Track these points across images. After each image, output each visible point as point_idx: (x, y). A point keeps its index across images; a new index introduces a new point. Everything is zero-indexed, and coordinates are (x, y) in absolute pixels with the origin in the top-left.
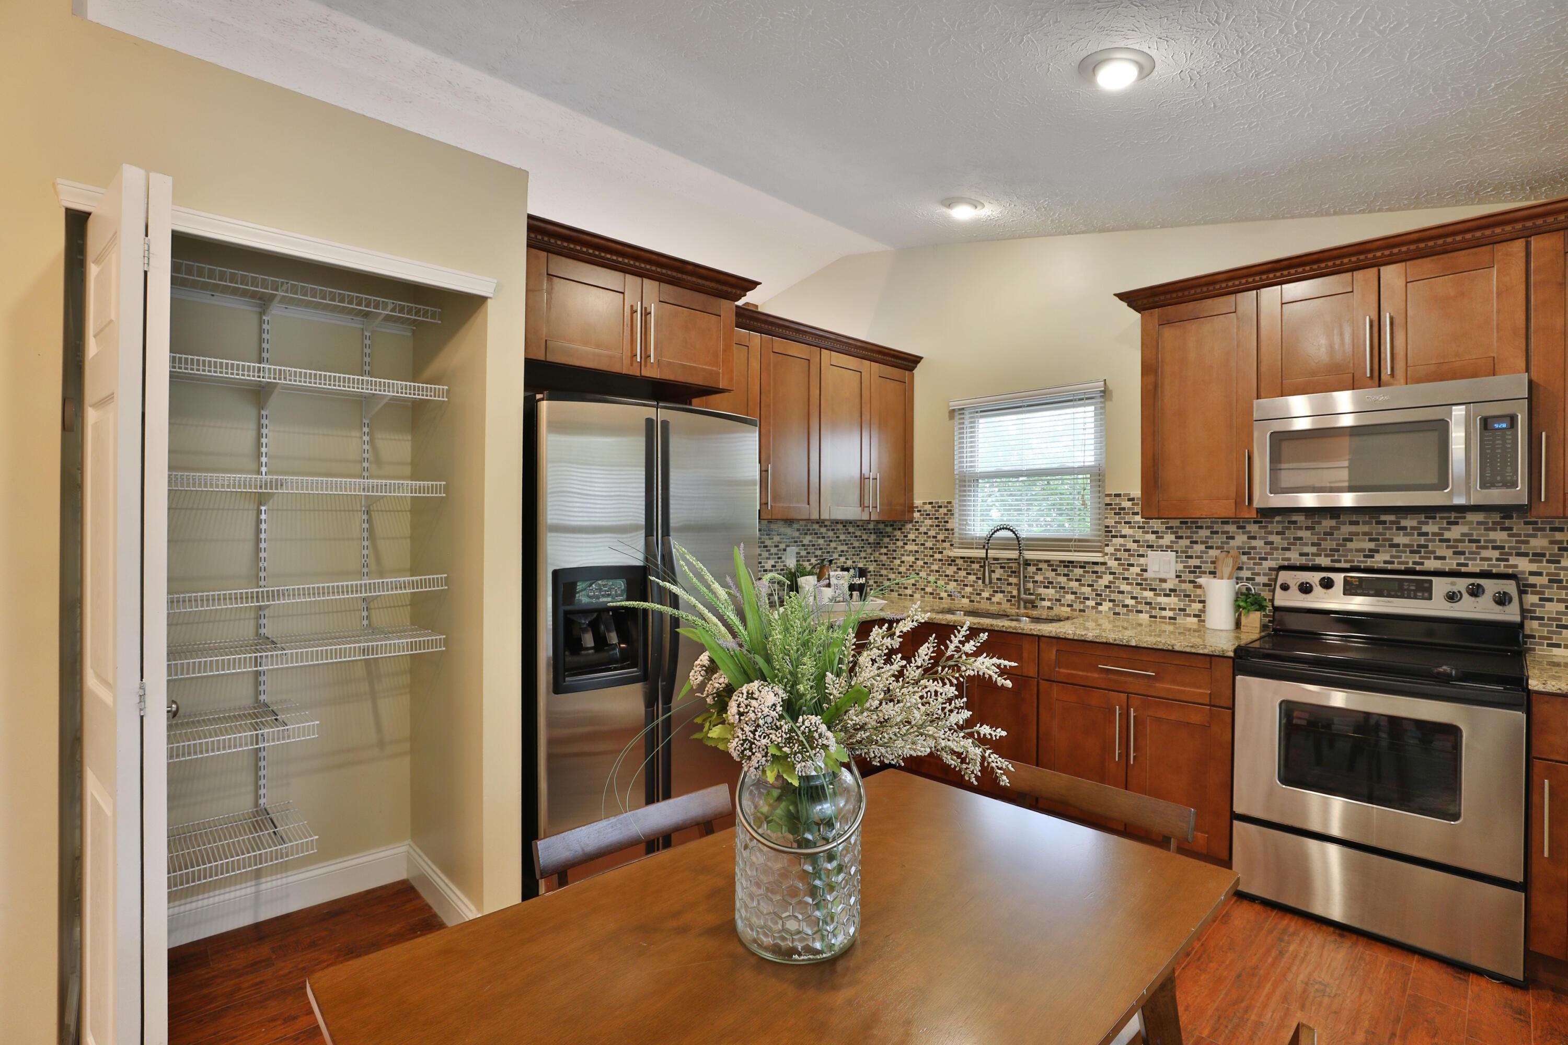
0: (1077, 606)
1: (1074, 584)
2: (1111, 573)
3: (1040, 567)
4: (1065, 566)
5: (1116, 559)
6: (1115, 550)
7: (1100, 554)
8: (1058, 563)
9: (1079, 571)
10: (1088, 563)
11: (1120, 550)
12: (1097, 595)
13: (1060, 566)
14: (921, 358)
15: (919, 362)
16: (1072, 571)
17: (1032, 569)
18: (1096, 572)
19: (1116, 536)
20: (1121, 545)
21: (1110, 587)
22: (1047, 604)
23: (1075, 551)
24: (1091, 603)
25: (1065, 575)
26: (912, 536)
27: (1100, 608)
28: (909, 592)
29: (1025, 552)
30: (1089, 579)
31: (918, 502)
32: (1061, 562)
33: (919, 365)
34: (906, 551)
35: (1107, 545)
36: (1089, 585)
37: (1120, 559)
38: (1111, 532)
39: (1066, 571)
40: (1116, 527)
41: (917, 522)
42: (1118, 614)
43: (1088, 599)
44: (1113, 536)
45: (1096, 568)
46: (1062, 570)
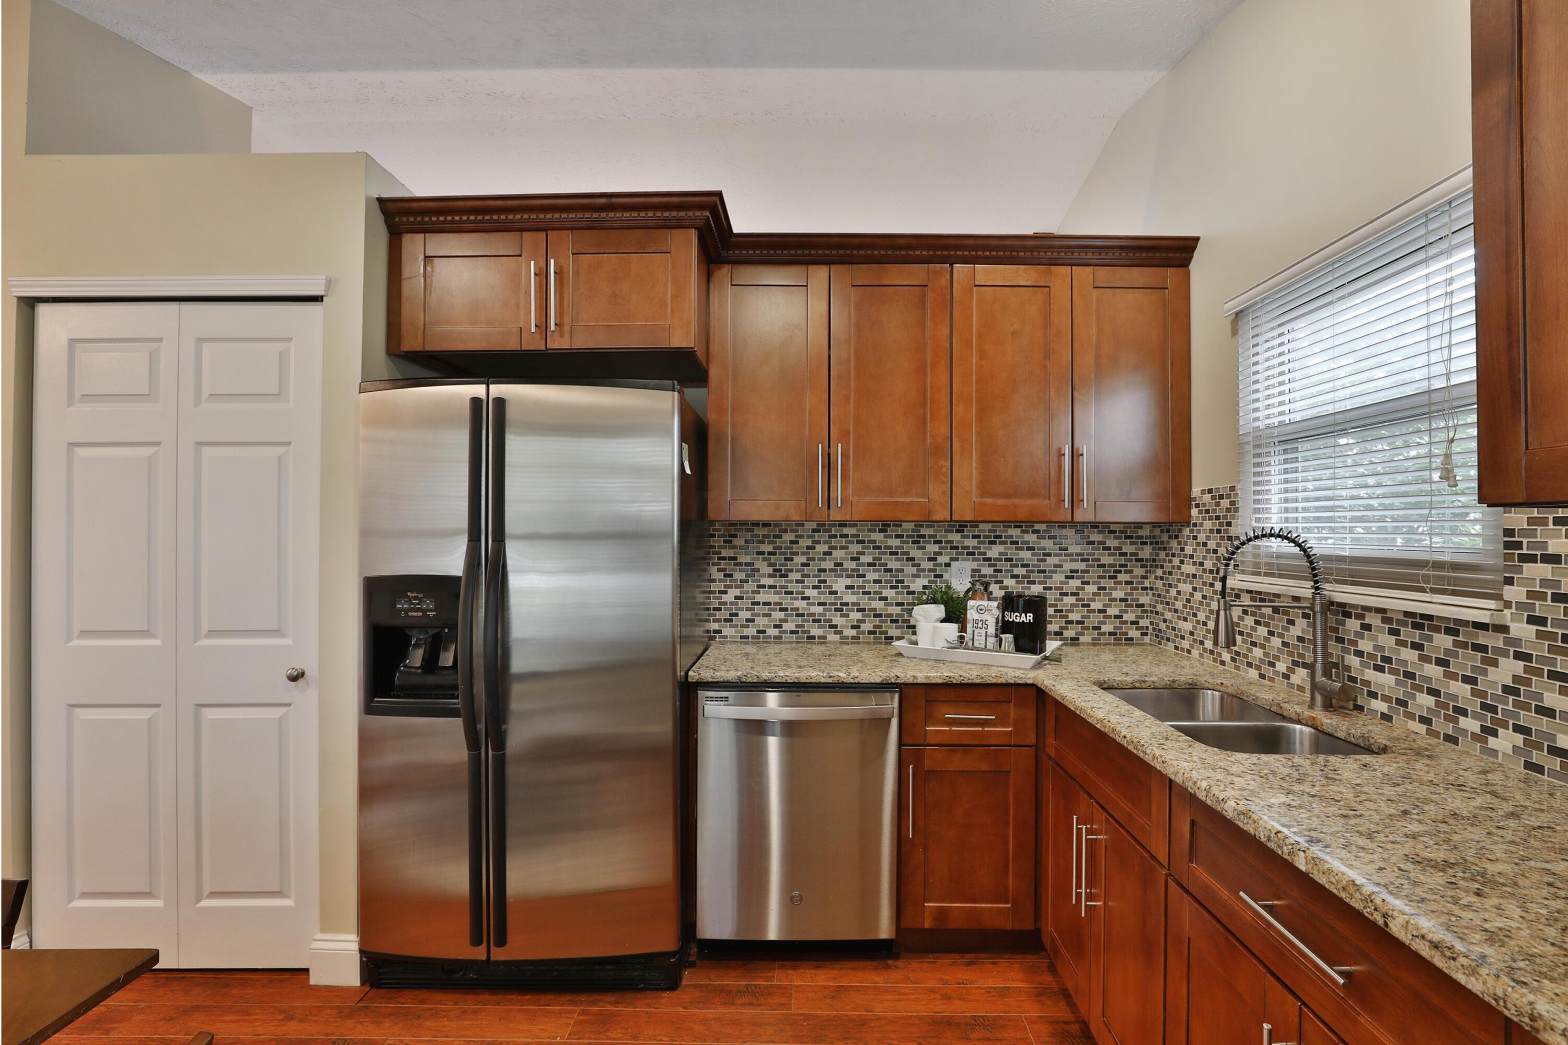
0: (1439, 725)
1: (1433, 671)
2: (1519, 656)
3: (1367, 621)
4: (1416, 626)
5: (1532, 620)
6: (1530, 594)
7: (1491, 604)
8: (1401, 617)
9: (1443, 641)
10: (1465, 623)
11: (1541, 596)
12: (1484, 706)
13: (1405, 624)
14: (1196, 239)
15: (1194, 248)
16: (1430, 639)
17: (1353, 625)
18: (1483, 648)
19: (1531, 559)
20: (1544, 582)
21: (1516, 692)
22: (1380, 706)
23: (1434, 591)
24: (1471, 725)
25: (1416, 646)
26: (1189, 550)
27: (1492, 742)
28: (1186, 644)
29: (1327, 586)
30: (1467, 662)
31: (1196, 491)
32: (1407, 614)
33: (1196, 254)
34: (1182, 574)
35: (1509, 581)
36: (1467, 680)
37: (1542, 621)
38: (1519, 545)
39: (1416, 636)
40: (1533, 533)
41: (1195, 525)
42: (1539, 769)
43: (1464, 713)
44: (1526, 558)
45: (1483, 638)
46: (1409, 634)
